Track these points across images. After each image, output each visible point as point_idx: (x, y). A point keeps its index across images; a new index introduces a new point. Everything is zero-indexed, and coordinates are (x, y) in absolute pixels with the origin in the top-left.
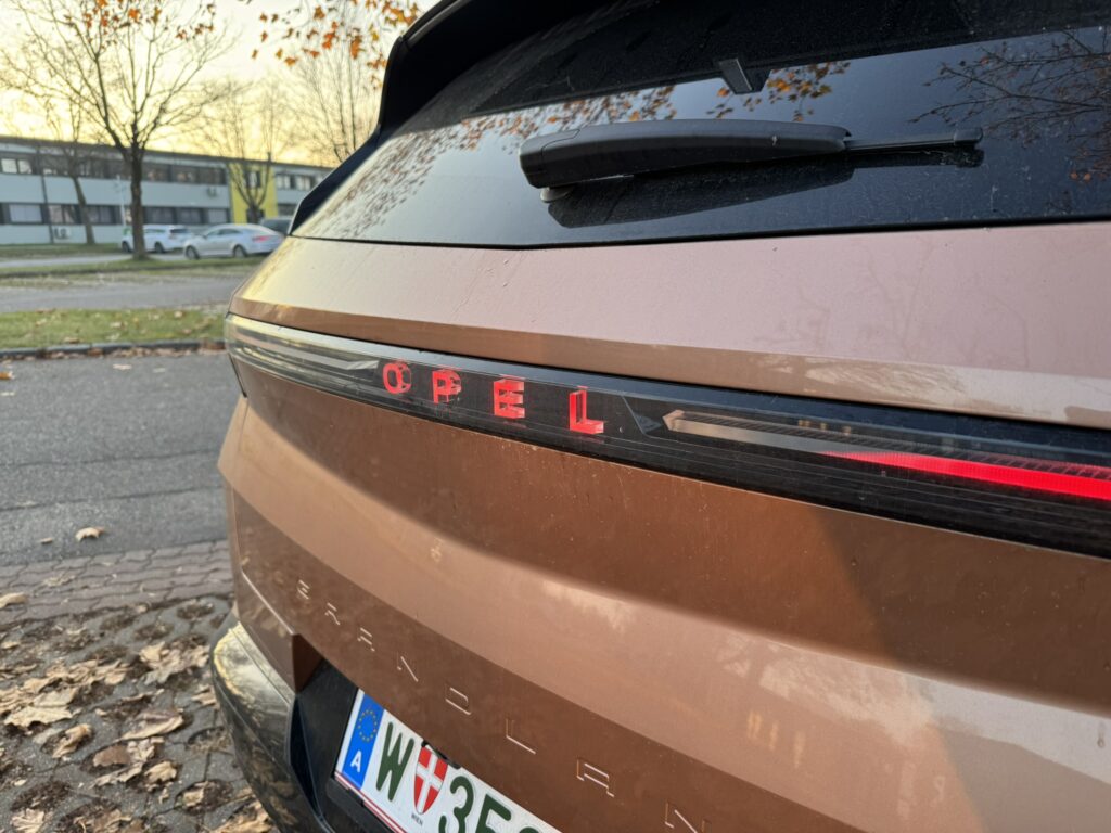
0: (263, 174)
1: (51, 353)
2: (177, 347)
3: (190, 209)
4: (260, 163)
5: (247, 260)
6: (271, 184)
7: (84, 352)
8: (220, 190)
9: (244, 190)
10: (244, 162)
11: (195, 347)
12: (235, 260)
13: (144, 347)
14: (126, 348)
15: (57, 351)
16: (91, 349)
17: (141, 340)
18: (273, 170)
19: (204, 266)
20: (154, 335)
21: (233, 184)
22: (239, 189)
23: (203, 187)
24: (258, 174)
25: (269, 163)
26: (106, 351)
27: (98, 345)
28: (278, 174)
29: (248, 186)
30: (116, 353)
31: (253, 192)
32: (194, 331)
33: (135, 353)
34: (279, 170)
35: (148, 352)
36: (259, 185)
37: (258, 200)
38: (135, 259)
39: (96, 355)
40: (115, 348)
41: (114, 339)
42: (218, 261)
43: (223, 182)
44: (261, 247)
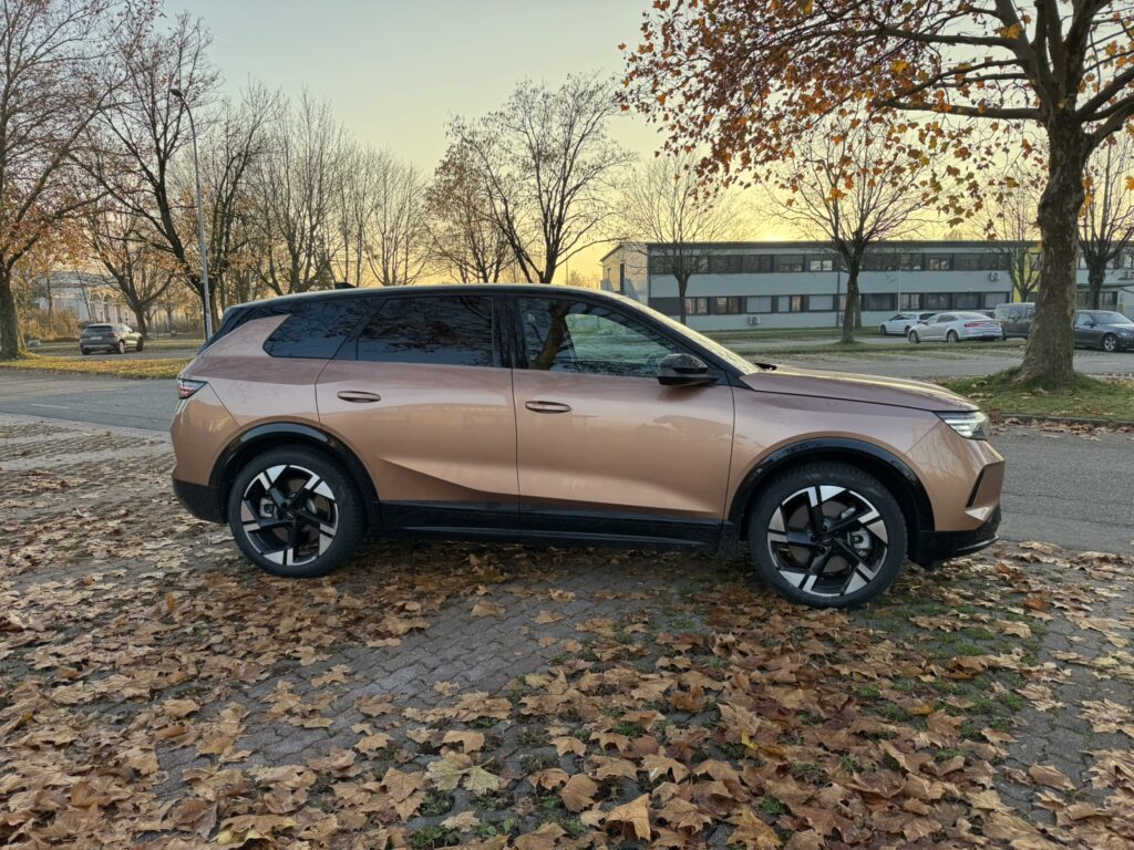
8: (1001, 274)
42: (928, 345)
44: (972, 332)
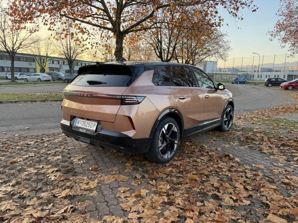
0: (45, 60)
1: (3, 102)
2: (32, 101)
3: (24, 68)
4: (44, 56)
5: (41, 82)
6: (47, 62)
7: (11, 102)
8: (33, 63)
9: (40, 64)
10: (40, 56)
11: (36, 101)
12: (38, 82)
13: (24, 101)
14: (20, 101)
15: (5, 102)
16: (12, 101)
17: (23, 100)
18: (48, 59)
19: (30, 83)
20: (26, 99)
21: (37, 62)
22: (39, 64)
23: (28, 63)
24: (44, 59)
25: (47, 57)
26: (16, 102)
27: (14, 101)
28: (49, 60)
29: (41, 63)
30: (18, 102)
31: (42, 64)
32: (35, 98)
33: (22, 103)
34: (50, 59)
35: (25, 102)
36: (44, 62)
37: (44, 66)
38: (11, 81)
39: (14, 103)
40: (18, 101)
41: (17, 100)
42: (34, 82)
43: (34, 61)
44: (45, 79)
